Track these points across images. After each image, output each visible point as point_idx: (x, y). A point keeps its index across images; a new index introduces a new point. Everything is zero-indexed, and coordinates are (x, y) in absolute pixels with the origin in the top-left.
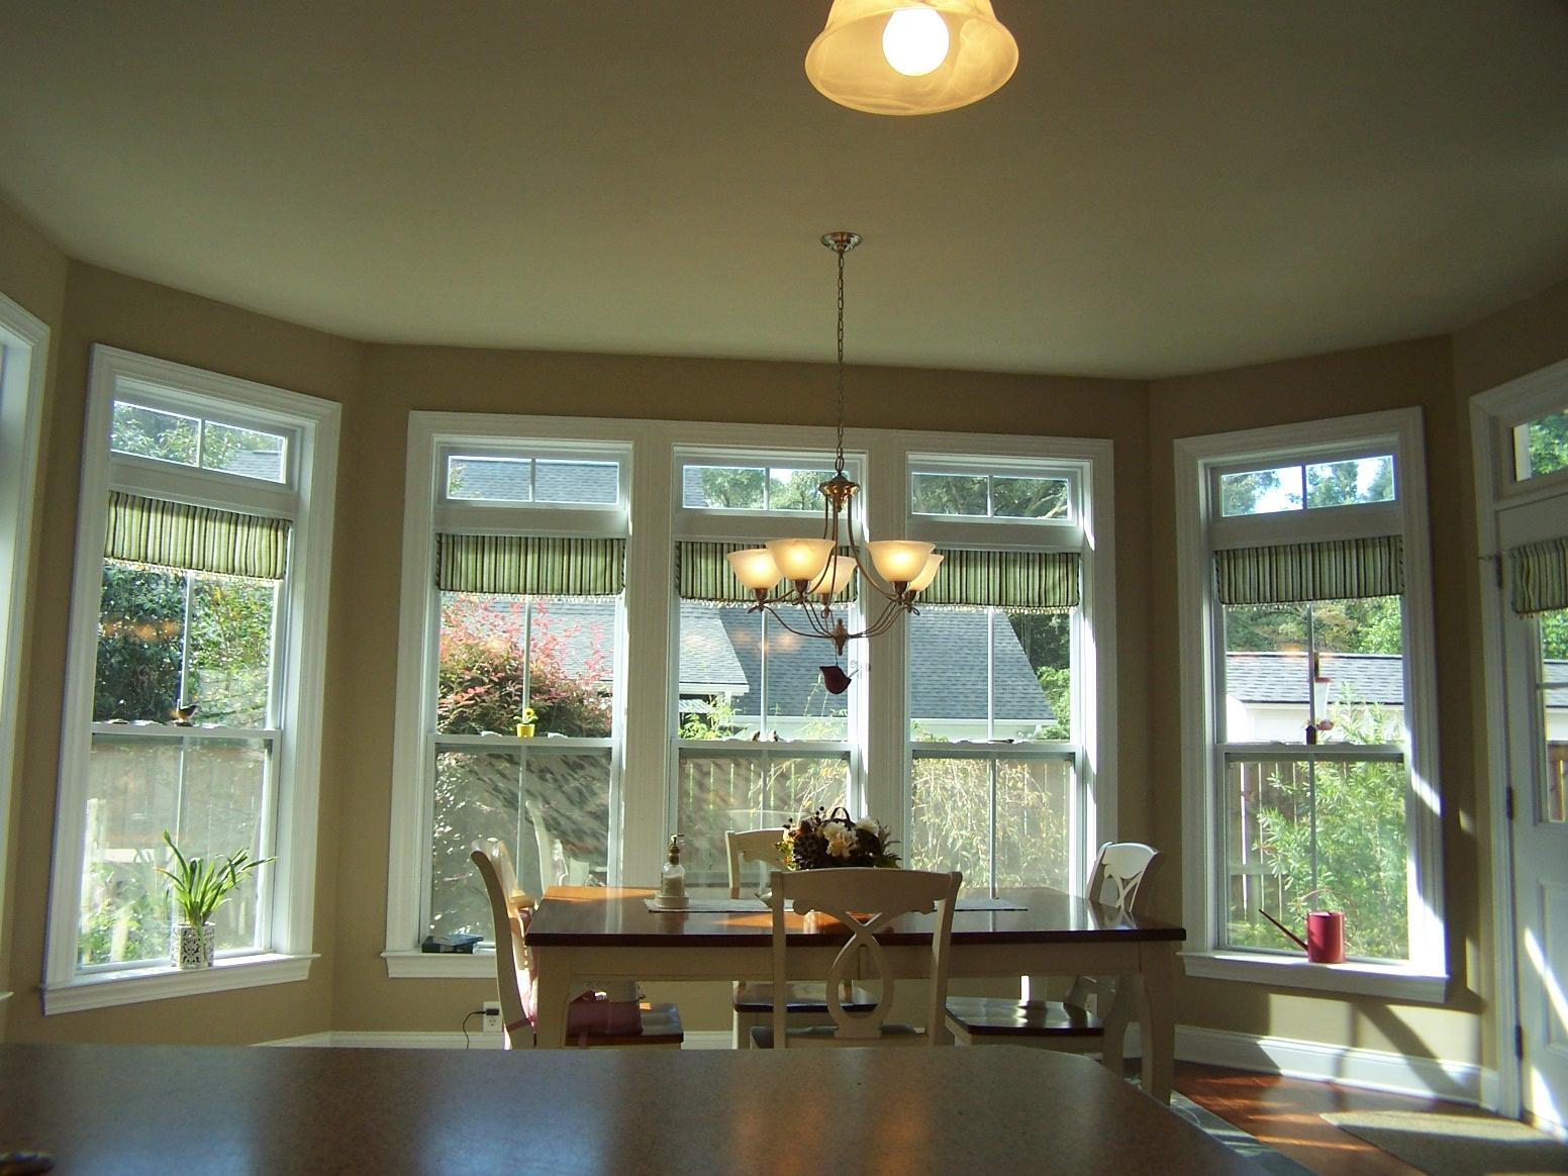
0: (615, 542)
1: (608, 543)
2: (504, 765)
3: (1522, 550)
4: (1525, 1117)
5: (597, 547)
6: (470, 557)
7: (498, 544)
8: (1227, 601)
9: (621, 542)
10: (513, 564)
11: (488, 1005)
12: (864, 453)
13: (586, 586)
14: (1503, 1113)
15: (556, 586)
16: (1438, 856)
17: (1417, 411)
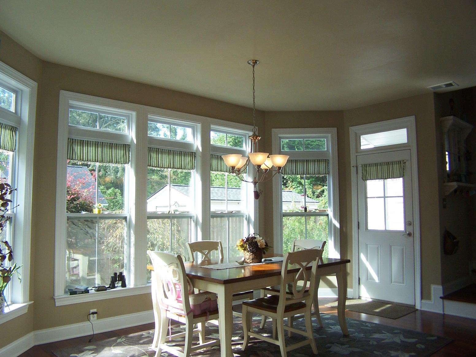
0: (127, 145)
1: (125, 146)
2: (90, 224)
3: (365, 166)
4: (359, 298)
5: (121, 147)
6: (79, 147)
7: (88, 143)
8: (283, 174)
9: (129, 146)
10: (93, 151)
11: (92, 311)
12: (200, 124)
13: (118, 161)
14: (354, 298)
15: (108, 160)
16: (339, 238)
17: (336, 128)
